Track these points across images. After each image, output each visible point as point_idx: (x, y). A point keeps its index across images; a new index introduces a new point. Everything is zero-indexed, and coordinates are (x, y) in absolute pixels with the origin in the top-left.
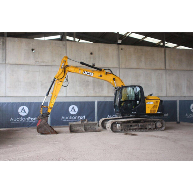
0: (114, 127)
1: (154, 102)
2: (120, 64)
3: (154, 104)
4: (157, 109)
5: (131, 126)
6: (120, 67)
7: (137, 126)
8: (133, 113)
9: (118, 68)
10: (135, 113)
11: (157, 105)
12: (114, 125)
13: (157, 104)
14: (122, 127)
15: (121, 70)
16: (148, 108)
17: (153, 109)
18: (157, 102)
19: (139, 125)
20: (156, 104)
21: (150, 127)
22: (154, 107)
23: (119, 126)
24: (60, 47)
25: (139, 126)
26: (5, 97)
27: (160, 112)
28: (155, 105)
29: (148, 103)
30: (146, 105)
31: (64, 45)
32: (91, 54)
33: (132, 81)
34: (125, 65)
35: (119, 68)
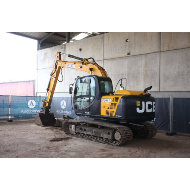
0: (70, 129)
1: (112, 99)
2: (161, 46)
3: (113, 102)
4: (115, 110)
5: (85, 130)
6: (161, 50)
7: (91, 132)
8: (86, 112)
9: (158, 52)
10: (89, 113)
11: (115, 104)
12: (70, 126)
13: (116, 102)
14: (77, 130)
15: (162, 54)
16: (104, 107)
17: (110, 110)
18: (116, 99)
19: (92, 131)
20: (114, 102)
21: (105, 136)
22: (112, 106)
23: (74, 127)
24: (99, 41)
25: (92, 133)
26: (64, 92)
27: (119, 116)
28: (112, 104)
29: (104, 100)
30: (102, 103)
31: (102, 38)
32: (127, 41)
33: (179, 68)
34: (168, 46)
35: (160, 52)
